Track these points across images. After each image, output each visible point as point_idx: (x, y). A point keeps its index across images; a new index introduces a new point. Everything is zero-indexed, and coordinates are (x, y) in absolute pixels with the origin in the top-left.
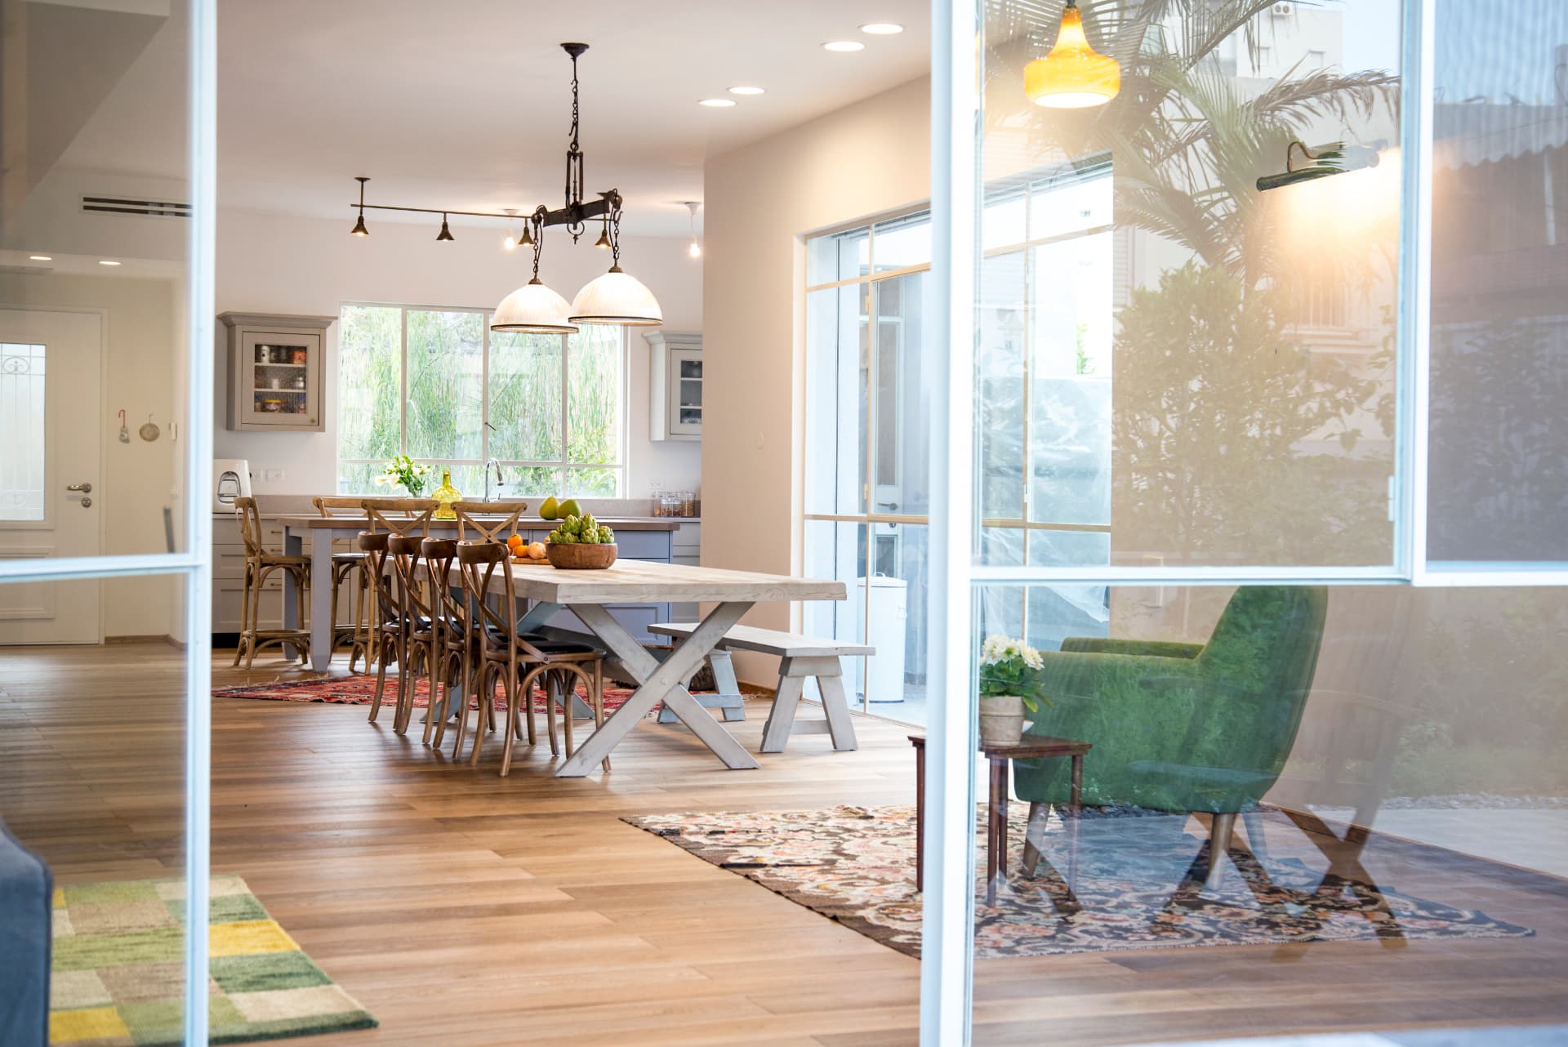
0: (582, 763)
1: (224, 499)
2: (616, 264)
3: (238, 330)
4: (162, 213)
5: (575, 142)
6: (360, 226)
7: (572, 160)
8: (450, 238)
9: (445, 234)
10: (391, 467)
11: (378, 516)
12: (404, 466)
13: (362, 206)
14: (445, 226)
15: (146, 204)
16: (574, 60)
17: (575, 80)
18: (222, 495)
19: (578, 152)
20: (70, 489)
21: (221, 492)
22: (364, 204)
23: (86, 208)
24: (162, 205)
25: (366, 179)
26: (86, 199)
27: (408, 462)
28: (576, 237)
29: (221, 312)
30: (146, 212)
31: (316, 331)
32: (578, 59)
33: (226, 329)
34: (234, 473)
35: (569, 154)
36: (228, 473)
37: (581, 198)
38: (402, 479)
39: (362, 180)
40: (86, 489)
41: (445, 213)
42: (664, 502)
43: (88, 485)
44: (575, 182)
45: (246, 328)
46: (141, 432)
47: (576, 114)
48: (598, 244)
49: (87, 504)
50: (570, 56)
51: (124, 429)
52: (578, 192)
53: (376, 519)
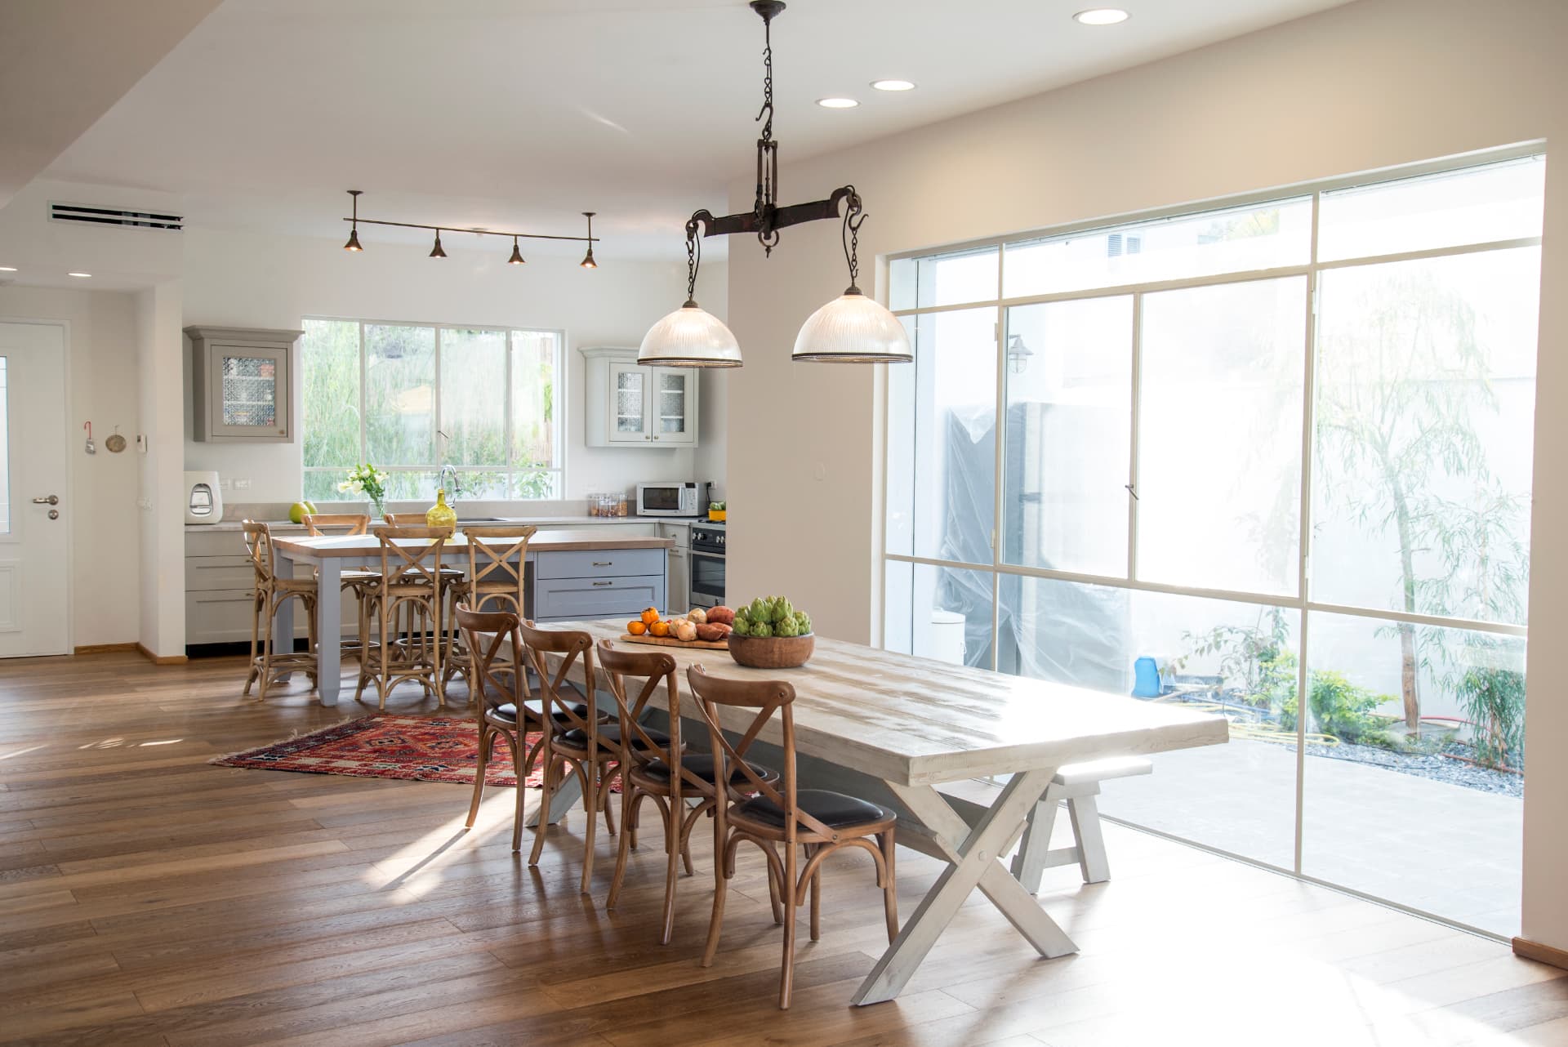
0: (890, 982)
1: (195, 510)
2: (853, 283)
3: (207, 343)
4: (136, 223)
5: (768, 128)
6: (354, 241)
7: (764, 152)
8: (443, 255)
9: (438, 251)
10: (354, 474)
11: (390, 543)
12: (367, 473)
13: (355, 220)
14: (438, 242)
15: (119, 213)
16: (767, 24)
17: (769, 49)
18: (192, 507)
19: (770, 140)
20: (35, 502)
21: (193, 504)
22: (357, 218)
23: (56, 216)
24: (135, 215)
25: (359, 193)
26: (55, 207)
27: (371, 470)
28: (768, 249)
29: (188, 325)
30: (119, 222)
31: (284, 345)
32: (773, 21)
33: (191, 342)
34: (206, 486)
35: (761, 143)
36: (200, 485)
37: (774, 199)
38: (365, 486)
39: (355, 193)
40: (53, 501)
41: (438, 229)
42: (602, 503)
43: (55, 497)
44: (767, 179)
45: (215, 342)
46: (107, 444)
47: (769, 93)
48: (584, 263)
49: (53, 517)
50: (761, 19)
51: (90, 442)
52: (771, 192)
53: (387, 546)
